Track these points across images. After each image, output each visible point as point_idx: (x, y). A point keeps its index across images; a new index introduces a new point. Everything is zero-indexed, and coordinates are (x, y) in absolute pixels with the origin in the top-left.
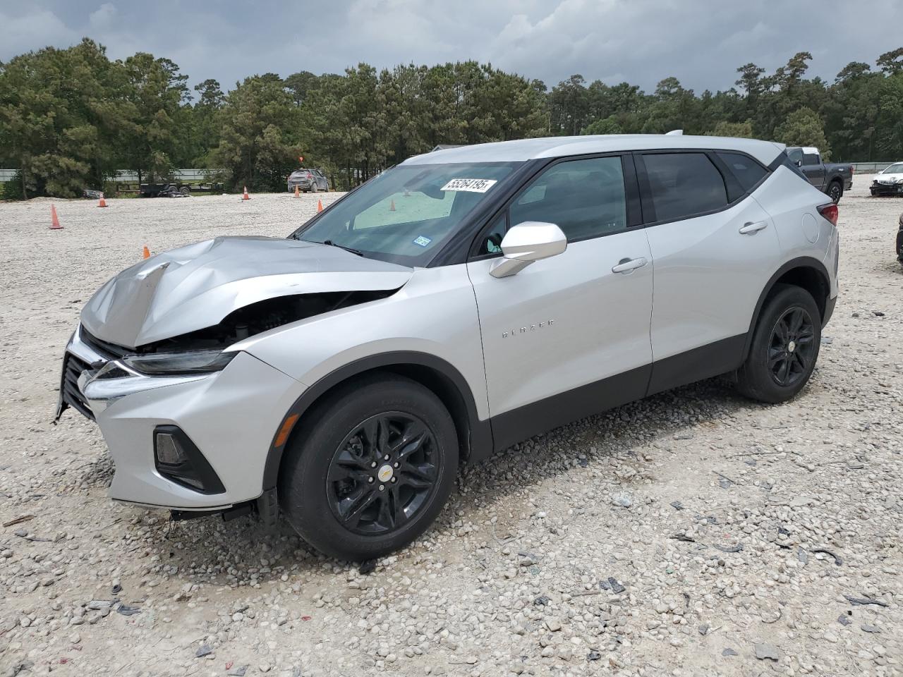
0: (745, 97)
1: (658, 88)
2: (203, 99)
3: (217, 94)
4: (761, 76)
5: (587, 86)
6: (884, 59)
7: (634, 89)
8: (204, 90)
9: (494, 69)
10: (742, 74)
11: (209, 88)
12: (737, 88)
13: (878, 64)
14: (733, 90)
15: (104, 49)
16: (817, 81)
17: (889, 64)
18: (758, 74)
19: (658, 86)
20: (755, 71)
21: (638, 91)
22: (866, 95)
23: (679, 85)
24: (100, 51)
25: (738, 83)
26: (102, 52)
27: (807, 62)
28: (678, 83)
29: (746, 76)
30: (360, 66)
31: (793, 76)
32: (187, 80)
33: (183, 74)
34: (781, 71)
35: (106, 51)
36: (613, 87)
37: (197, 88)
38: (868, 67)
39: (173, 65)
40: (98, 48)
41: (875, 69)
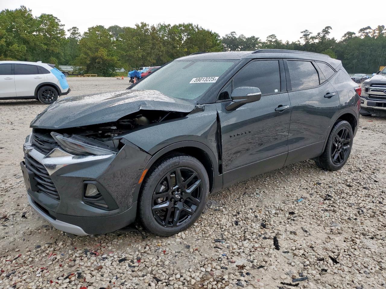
0: (303, 44)
1: (267, 39)
2: (71, 36)
3: (77, 33)
4: (310, 36)
5: (237, 37)
6: (361, 30)
7: (257, 39)
8: (72, 31)
9: (199, 27)
10: (303, 34)
11: (74, 30)
12: (300, 40)
13: (359, 33)
14: (299, 41)
15: (31, 11)
16: (333, 39)
17: (363, 33)
18: (309, 35)
19: (267, 38)
20: (308, 33)
21: (259, 40)
22: (354, 46)
23: (276, 38)
24: (29, 12)
25: (301, 38)
26: (30, 12)
27: (330, 30)
28: (275, 37)
29: (305, 35)
30: (142, 23)
31: (324, 36)
32: (64, 27)
33: (62, 24)
34: (319, 34)
35: (32, 11)
36: (248, 38)
37: (68, 30)
38: (354, 34)
39: (58, 20)
40: (28, 10)
41: (358, 34)
